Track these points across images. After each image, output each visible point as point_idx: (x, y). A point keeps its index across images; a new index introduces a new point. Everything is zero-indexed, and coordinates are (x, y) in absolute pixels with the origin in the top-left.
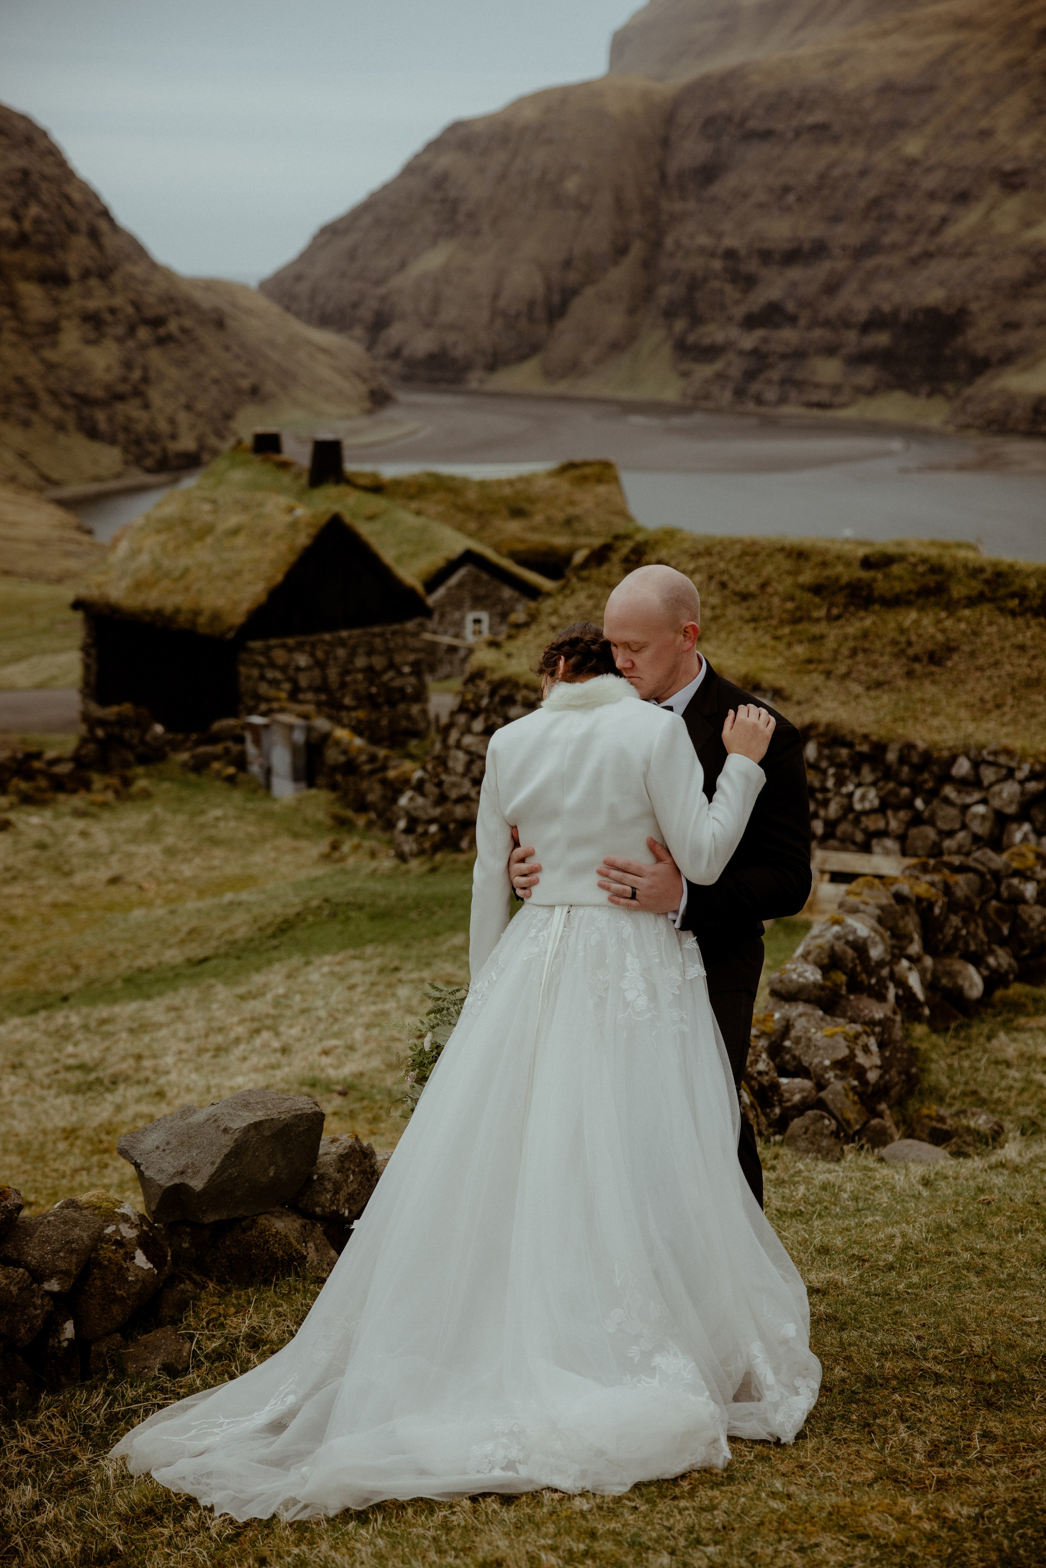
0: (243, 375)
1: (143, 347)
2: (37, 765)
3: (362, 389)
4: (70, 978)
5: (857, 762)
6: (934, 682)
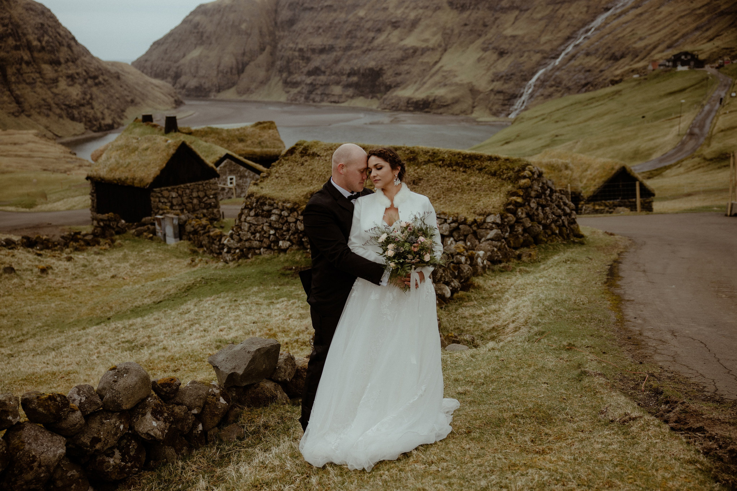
0: (128, 96)
1: (90, 87)
2: (79, 236)
3: (172, 100)
4: (109, 311)
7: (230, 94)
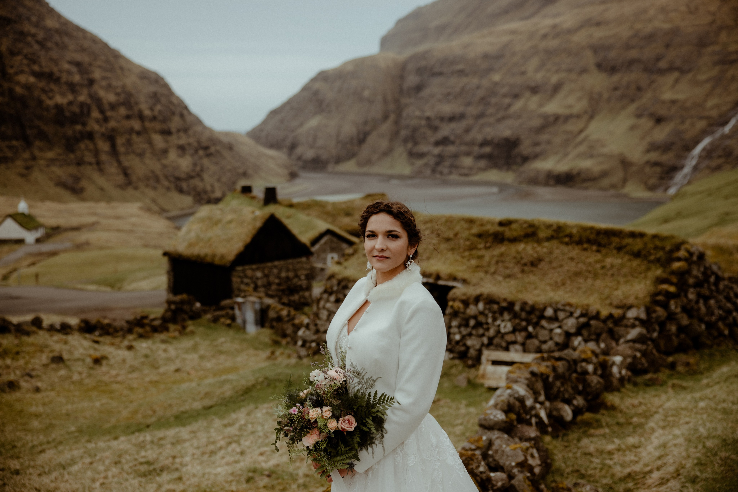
0: (240, 168)
1: (201, 158)
2: (146, 321)
3: (287, 171)
4: (151, 416)
5: (502, 311)
6: (534, 275)
7: (349, 166)
